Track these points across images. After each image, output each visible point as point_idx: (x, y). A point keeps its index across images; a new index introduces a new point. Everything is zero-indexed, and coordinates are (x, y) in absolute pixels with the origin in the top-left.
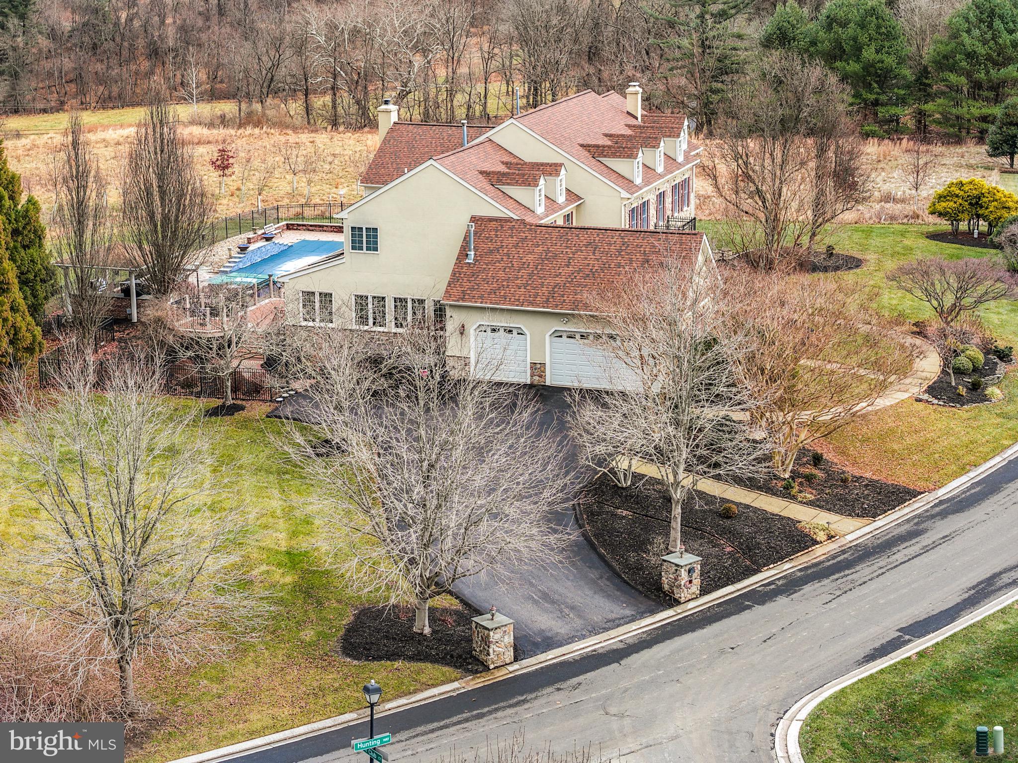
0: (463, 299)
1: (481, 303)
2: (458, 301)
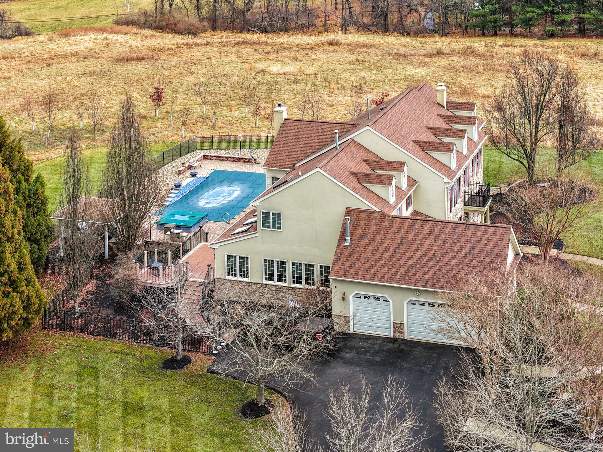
0: (344, 275)
1: (358, 279)
2: (340, 276)
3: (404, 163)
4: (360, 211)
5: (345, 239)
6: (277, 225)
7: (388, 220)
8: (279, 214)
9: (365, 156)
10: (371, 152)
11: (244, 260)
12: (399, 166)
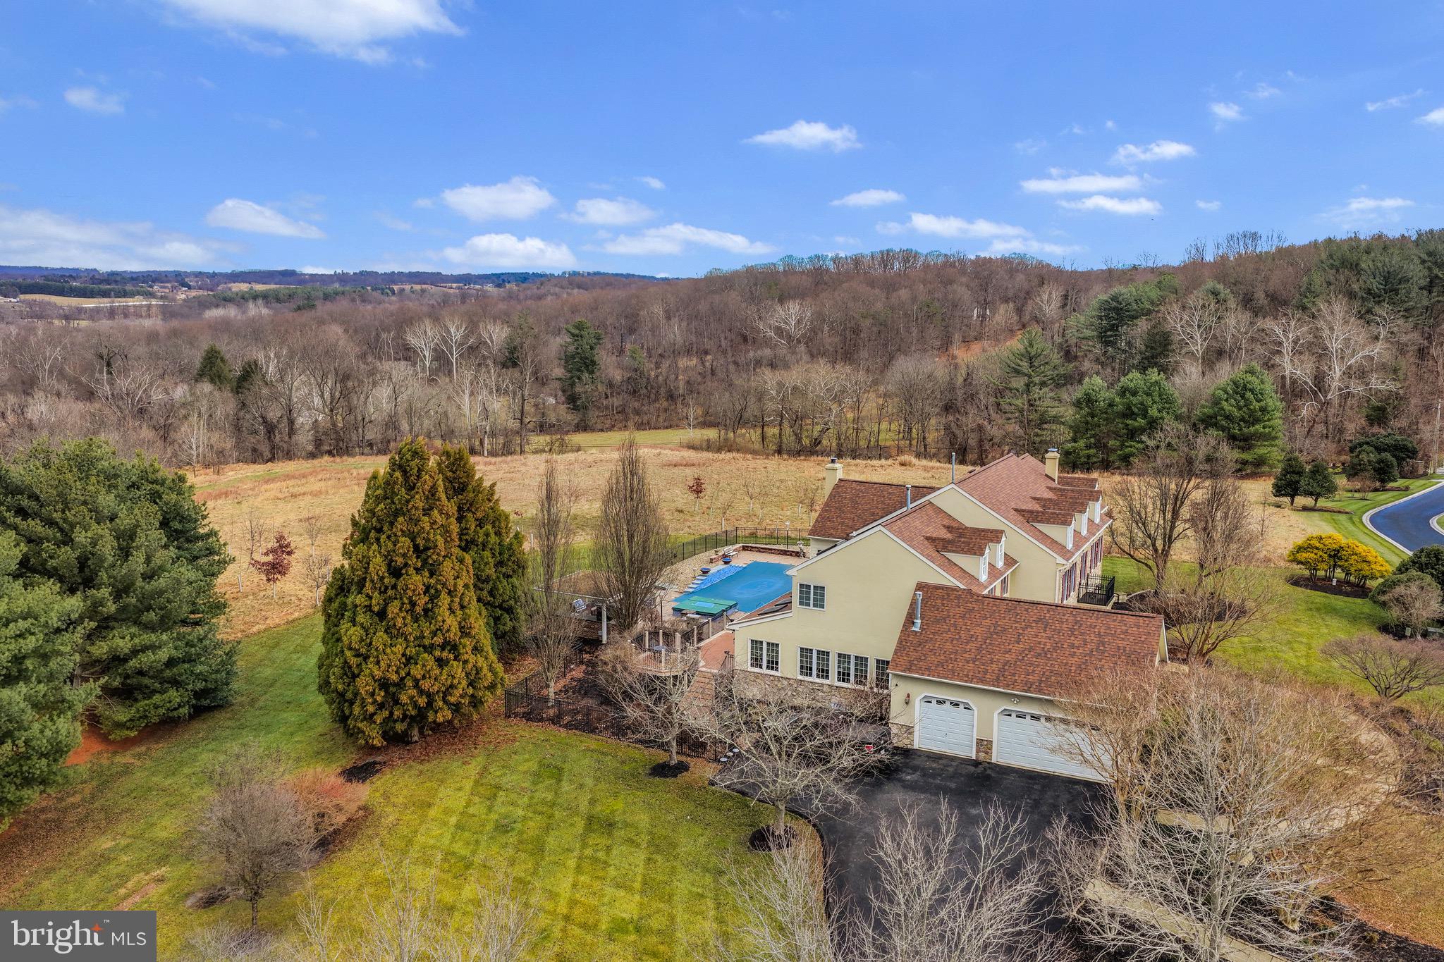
0: (910, 670)
1: (929, 675)
2: (904, 671)
3: (1002, 532)
4: (937, 587)
5: (913, 623)
6: (820, 603)
7: (978, 601)
8: (823, 588)
9: (946, 522)
10: (954, 520)
11: (774, 647)
12: (996, 536)
